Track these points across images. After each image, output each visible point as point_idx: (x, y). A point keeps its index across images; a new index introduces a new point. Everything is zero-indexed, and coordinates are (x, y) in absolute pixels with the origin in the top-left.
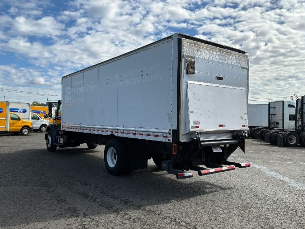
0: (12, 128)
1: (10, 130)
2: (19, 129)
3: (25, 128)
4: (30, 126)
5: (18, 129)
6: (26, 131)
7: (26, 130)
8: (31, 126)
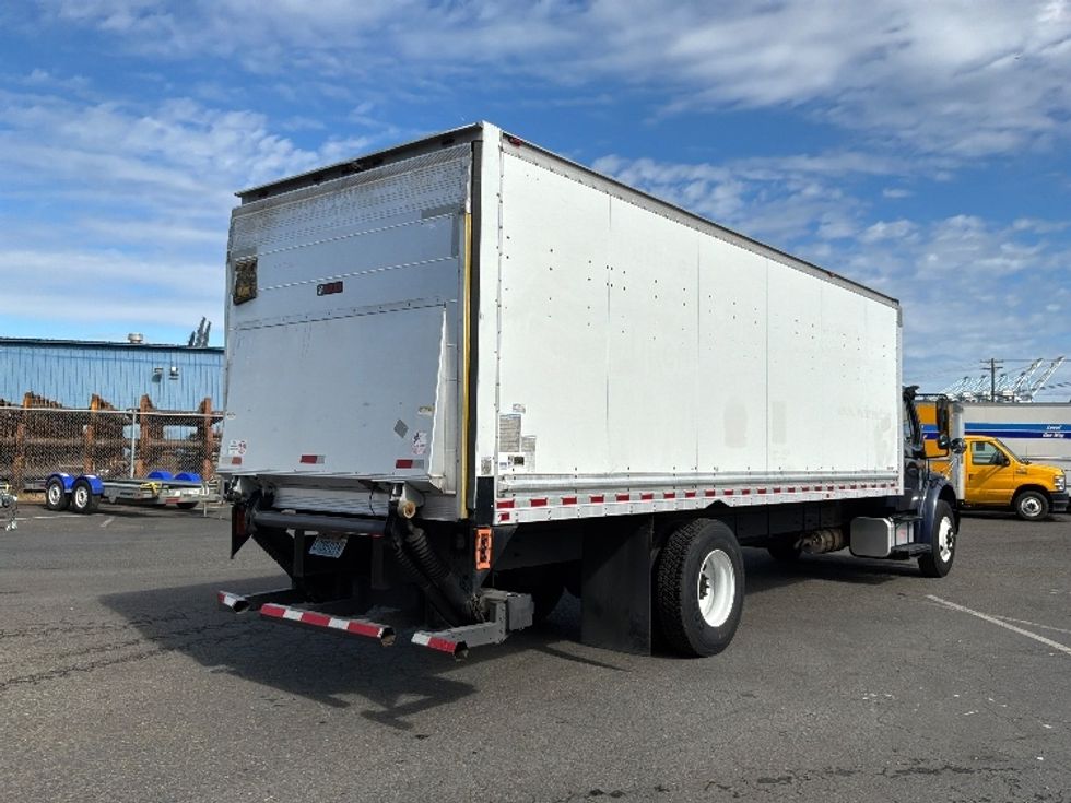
0: (977, 491)
1: (966, 494)
2: (1007, 497)
3: (1034, 492)
4: (1050, 487)
5: (1002, 497)
6: (1032, 506)
7: (1032, 501)
8: (1055, 490)
